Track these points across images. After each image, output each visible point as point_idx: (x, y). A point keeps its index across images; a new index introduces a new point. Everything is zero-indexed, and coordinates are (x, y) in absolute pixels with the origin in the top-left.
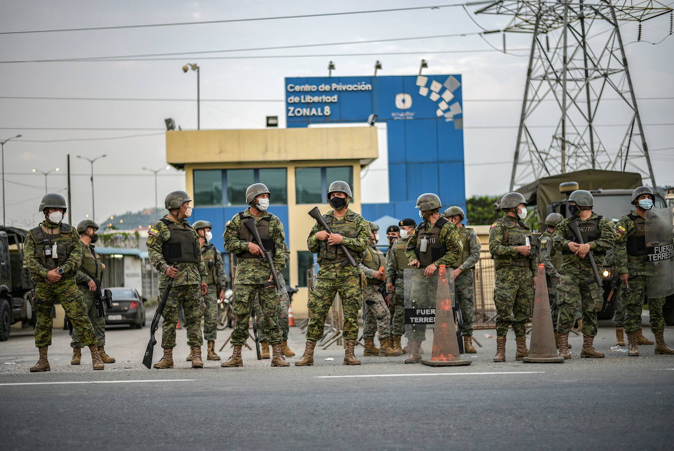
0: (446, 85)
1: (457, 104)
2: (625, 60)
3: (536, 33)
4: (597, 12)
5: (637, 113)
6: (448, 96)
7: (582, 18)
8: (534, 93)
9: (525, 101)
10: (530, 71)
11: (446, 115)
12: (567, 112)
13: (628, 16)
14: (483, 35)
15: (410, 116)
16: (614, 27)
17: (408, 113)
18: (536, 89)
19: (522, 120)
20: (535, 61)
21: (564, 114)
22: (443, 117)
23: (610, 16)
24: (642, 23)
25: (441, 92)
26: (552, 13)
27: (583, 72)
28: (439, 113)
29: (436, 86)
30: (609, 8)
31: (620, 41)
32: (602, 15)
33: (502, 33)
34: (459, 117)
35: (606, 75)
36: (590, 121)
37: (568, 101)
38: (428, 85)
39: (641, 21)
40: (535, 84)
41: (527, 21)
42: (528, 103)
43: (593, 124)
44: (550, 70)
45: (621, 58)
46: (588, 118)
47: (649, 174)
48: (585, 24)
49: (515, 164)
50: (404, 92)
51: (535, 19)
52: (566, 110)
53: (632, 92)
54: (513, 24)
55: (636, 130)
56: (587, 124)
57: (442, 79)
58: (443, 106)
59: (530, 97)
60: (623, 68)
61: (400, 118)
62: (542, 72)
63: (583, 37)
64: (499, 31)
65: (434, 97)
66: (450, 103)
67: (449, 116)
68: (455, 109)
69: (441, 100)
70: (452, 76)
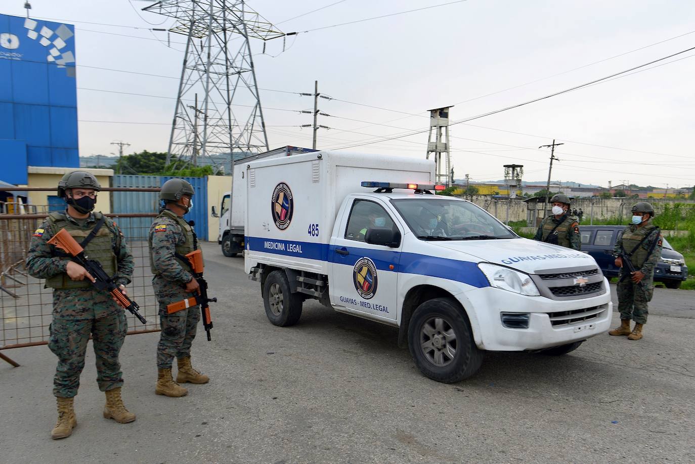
0: (58, 32)
1: (69, 53)
2: (252, 63)
3: (190, 35)
4: (234, 27)
5: (259, 101)
6: (60, 43)
7: (224, 30)
8: (188, 77)
9: (181, 84)
10: (185, 62)
11: (58, 62)
12: (209, 94)
13: (256, 35)
14: (152, 30)
15: (17, 57)
16: (245, 39)
17: (14, 54)
18: (189, 75)
19: (179, 97)
20: (189, 54)
21: (207, 95)
22: (53, 63)
23: (243, 31)
24: (266, 41)
25: (53, 38)
26: (202, 21)
27: (225, 67)
28: (50, 59)
29: (46, 32)
30: (242, 25)
31: (249, 49)
32: (238, 29)
33: (167, 32)
34: (72, 66)
35: (239, 73)
36: (229, 104)
37: (211, 85)
38: (38, 29)
39: (265, 40)
40: (188, 71)
41: (184, 25)
42: (183, 85)
43: (231, 107)
44: (200, 62)
45: (249, 61)
46: (227, 100)
47: (265, 143)
48: (227, 34)
49: (173, 129)
50: (10, 32)
51: (190, 24)
52: (209, 92)
53: (256, 86)
54: (175, 26)
55: (258, 113)
56: (227, 106)
57: (53, 26)
58: (54, 52)
59: (185, 81)
60: (251, 69)
61: (6, 58)
62: (193, 64)
63: (225, 43)
64: (165, 30)
65: (45, 42)
66: (62, 51)
67: (61, 63)
68: (67, 58)
69: (52, 46)
70: (64, 25)
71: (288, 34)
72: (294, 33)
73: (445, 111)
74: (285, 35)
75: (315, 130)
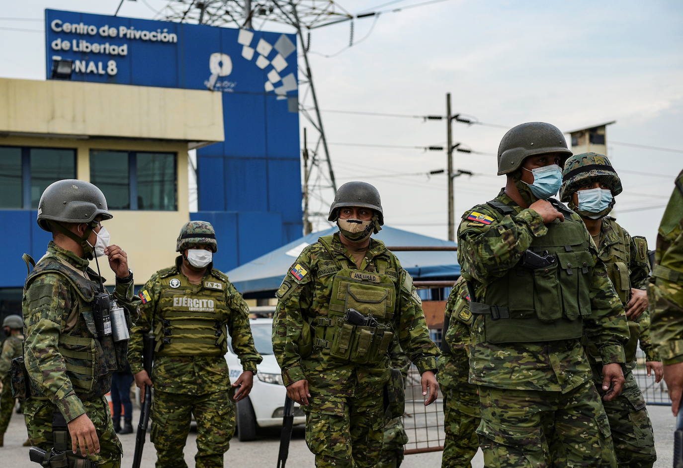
0: (278, 46)
2: (309, 70)
6: (280, 63)
22: (272, 93)
25: (271, 56)
28: (269, 87)
29: (264, 47)
34: (294, 95)
38: (254, 44)
50: (222, 52)
53: (317, 109)
57: (272, 38)
58: (273, 77)
66: (283, 74)
67: (282, 91)
68: (289, 83)
69: (270, 68)
70: (284, 35)
71: (359, 17)
72: (373, 14)
73: (600, 132)
74: (351, 18)
75: (451, 180)
